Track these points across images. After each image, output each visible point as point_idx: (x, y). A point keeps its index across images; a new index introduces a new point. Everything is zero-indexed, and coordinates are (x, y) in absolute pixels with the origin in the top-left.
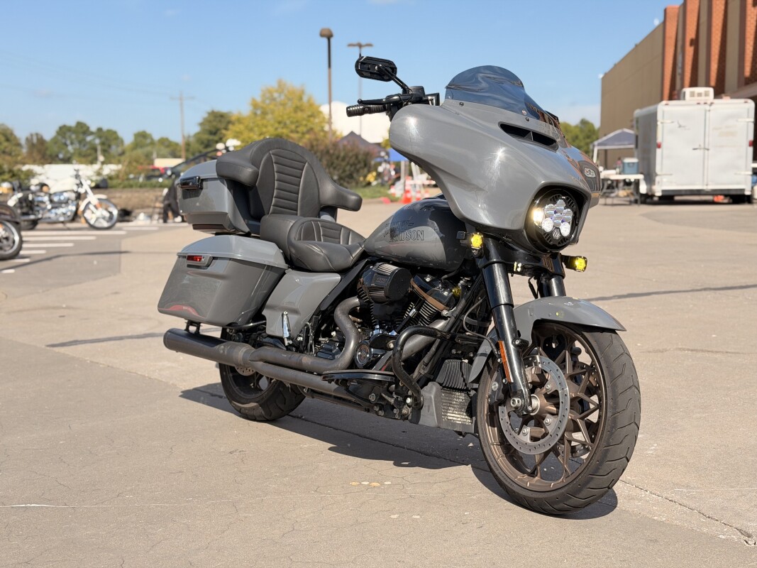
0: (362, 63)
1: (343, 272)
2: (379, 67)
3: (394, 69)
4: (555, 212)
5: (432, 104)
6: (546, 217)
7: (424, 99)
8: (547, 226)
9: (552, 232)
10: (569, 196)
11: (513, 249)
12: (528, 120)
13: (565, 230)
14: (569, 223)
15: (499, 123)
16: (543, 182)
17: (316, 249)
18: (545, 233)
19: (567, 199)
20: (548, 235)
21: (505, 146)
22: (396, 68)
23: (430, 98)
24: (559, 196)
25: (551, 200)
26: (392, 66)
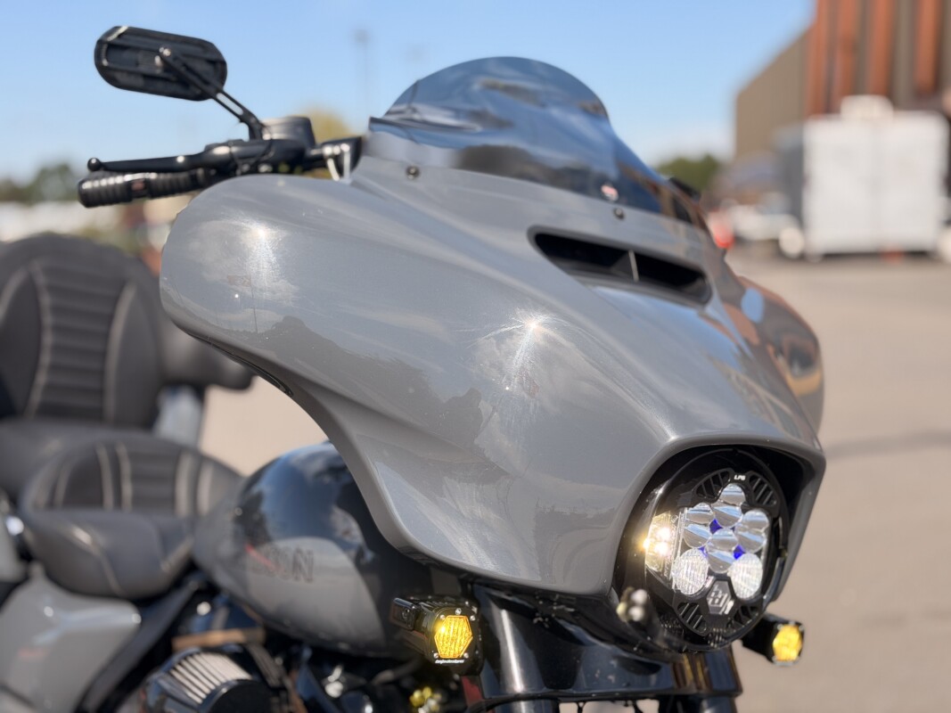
0: (112, 46)
1: (144, 602)
2: (163, 58)
3: (218, 66)
4: (715, 527)
5: (340, 170)
6: (685, 548)
7: (314, 152)
8: (689, 576)
9: (705, 593)
10: (759, 470)
11: (579, 642)
12: (621, 217)
13: (747, 576)
14: (759, 554)
15: (530, 231)
16: (673, 437)
17: (83, 536)
18: (682, 599)
19: (752, 479)
20: (693, 605)
21: (548, 308)
22: (223, 63)
23: (328, 151)
24: (725, 475)
25: (699, 491)
26: (208, 56)
